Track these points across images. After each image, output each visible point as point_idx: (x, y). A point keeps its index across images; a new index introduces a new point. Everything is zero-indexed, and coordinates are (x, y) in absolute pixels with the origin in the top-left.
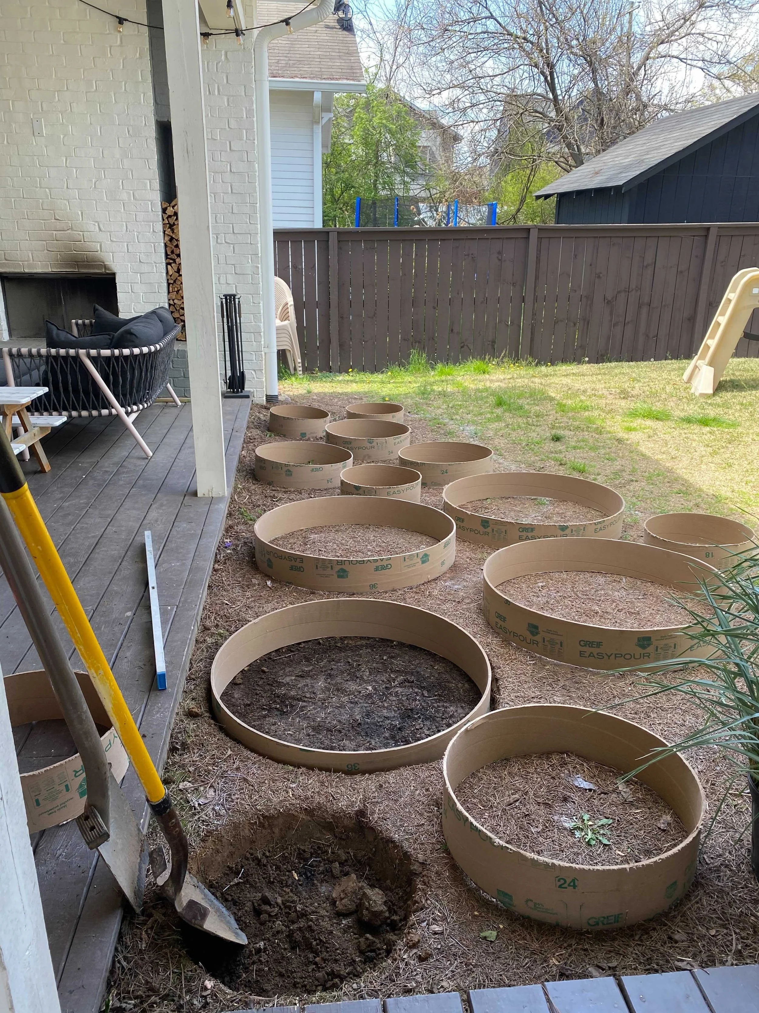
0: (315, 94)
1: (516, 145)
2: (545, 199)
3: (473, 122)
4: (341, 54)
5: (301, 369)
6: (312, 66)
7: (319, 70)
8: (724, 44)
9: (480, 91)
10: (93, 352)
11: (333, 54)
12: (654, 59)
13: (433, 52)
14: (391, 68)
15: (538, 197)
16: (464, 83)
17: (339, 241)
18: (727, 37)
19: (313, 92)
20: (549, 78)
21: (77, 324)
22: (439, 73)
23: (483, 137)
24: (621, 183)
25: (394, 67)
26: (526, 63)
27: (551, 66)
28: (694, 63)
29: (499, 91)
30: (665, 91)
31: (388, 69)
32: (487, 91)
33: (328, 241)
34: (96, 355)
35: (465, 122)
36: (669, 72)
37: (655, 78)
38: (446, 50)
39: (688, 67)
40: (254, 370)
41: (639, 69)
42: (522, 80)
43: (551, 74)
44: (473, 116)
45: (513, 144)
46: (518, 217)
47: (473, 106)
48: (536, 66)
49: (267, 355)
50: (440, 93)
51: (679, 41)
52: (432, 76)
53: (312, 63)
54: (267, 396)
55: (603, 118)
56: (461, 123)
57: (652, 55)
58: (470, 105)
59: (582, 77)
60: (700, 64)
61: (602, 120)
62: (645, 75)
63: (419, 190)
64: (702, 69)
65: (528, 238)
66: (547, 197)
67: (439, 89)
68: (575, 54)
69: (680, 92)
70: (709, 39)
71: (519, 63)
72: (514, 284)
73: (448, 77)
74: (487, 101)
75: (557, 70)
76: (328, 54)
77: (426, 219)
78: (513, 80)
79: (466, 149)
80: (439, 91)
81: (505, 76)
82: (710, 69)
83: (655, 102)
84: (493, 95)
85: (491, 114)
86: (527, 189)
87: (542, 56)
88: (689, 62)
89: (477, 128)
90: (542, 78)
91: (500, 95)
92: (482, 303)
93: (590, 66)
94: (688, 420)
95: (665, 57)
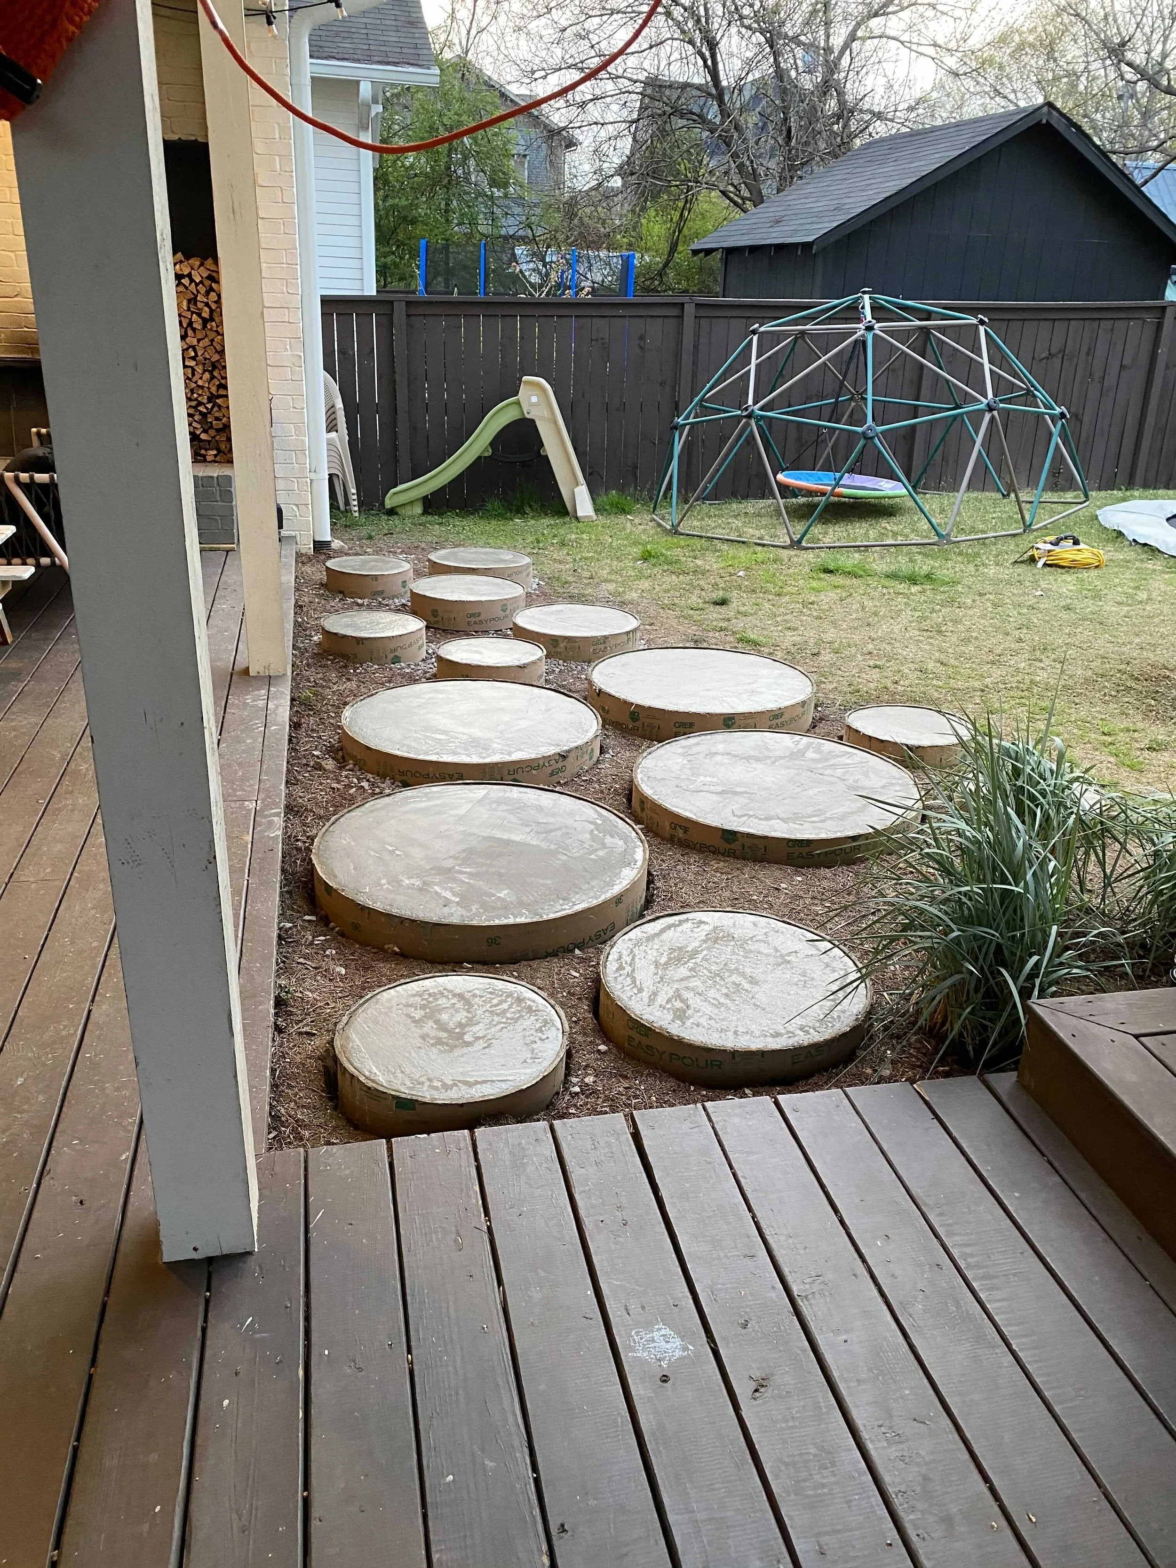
0: (362, 84)
1: (662, 164)
2: (706, 255)
3: (596, 123)
4: (398, 23)
5: (356, 503)
6: (355, 41)
7: (366, 47)
8: (965, 21)
9: (608, 76)
10: (24, 476)
11: (388, 22)
12: (863, 39)
13: (535, 14)
14: (469, 32)
15: (695, 252)
16: (582, 62)
17: (408, 316)
18: (969, 11)
19: (358, 82)
20: (709, 62)
21: (39, 434)
22: (544, 46)
23: (612, 148)
24: (810, 239)
25: (473, 32)
26: (676, 36)
27: (713, 45)
28: (921, 49)
29: (635, 77)
30: (880, 91)
31: (464, 32)
32: (618, 77)
33: (392, 315)
34: (28, 481)
35: (584, 123)
36: (885, 61)
37: (864, 70)
38: (554, 10)
39: (914, 54)
40: (296, 505)
41: (842, 53)
42: (669, 64)
43: (713, 56)
44: (596, 114)
45: (657, 163)
46: (666, 273)
47: (596, 99)
48: (691, 42)
49: (314, 483)
50: (545, 77)
51: (900, 14)
52: (533, 49)
53: (356, 36)
54: (314, 541)
55: (790, 128)
56: (578, 124)
57: (860, 33)
58: (592, 97)
59: (759, 61)
60: (931, 51)
61: (789, 131)
62: (850, 64)
63: (516, 228)
64: (933, 59)
65: (681, 317)
66: (708, 252)
67: (543, 69)
68: (749, 28)
69: (901, 93)
70: (943, 13)
71: (666, 37)
72: (662, 383)
73: (558, 52)
74: (618, 92)
75: (723, 49)
76: (379, 22)
77: (527, 274)
78: (656, 62)
79: (587, 167)
80: (543, 73)
81: (645, 54)
82: (944, 60)
83: (866, 107)
84: (627, 83)
85: (625, 113)
86: (680, 232)
87: (700, 29)
88: (914, 47)
89: (603, 134)
90: (700, 62)
91: (638, 84)
92: (618, 410)
93: (771, 47)
94: (892, 576)
95: (880, 37)
